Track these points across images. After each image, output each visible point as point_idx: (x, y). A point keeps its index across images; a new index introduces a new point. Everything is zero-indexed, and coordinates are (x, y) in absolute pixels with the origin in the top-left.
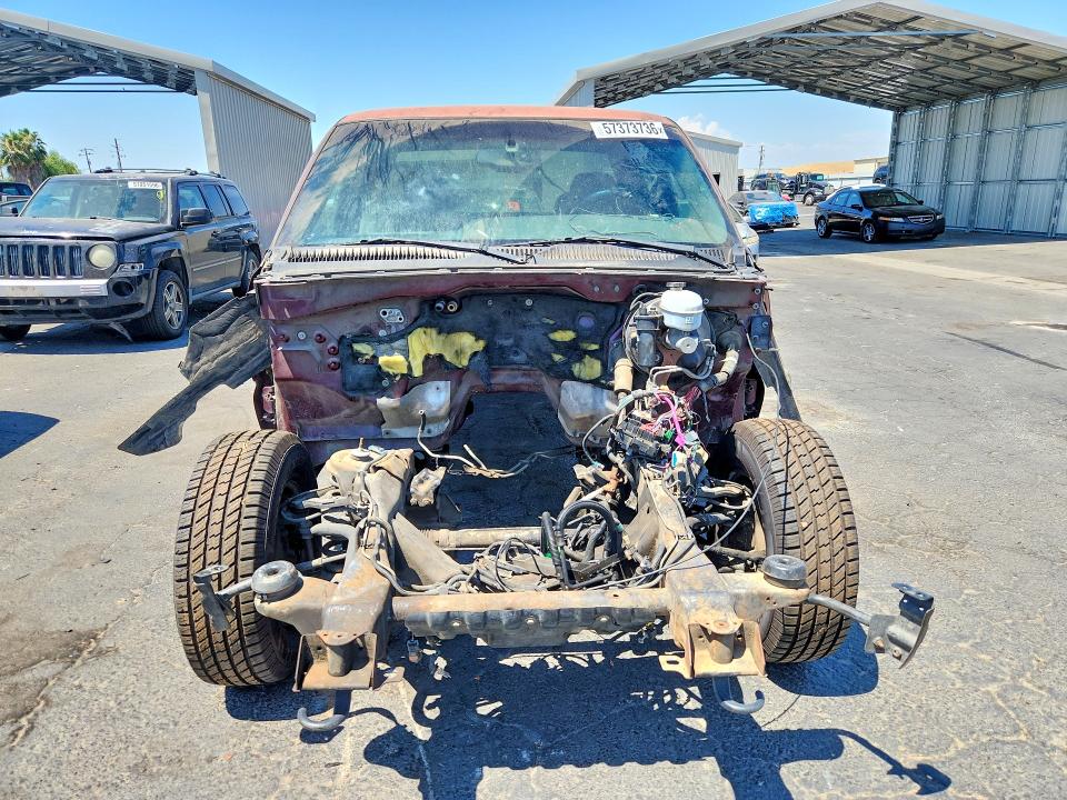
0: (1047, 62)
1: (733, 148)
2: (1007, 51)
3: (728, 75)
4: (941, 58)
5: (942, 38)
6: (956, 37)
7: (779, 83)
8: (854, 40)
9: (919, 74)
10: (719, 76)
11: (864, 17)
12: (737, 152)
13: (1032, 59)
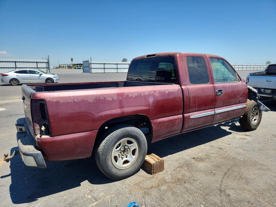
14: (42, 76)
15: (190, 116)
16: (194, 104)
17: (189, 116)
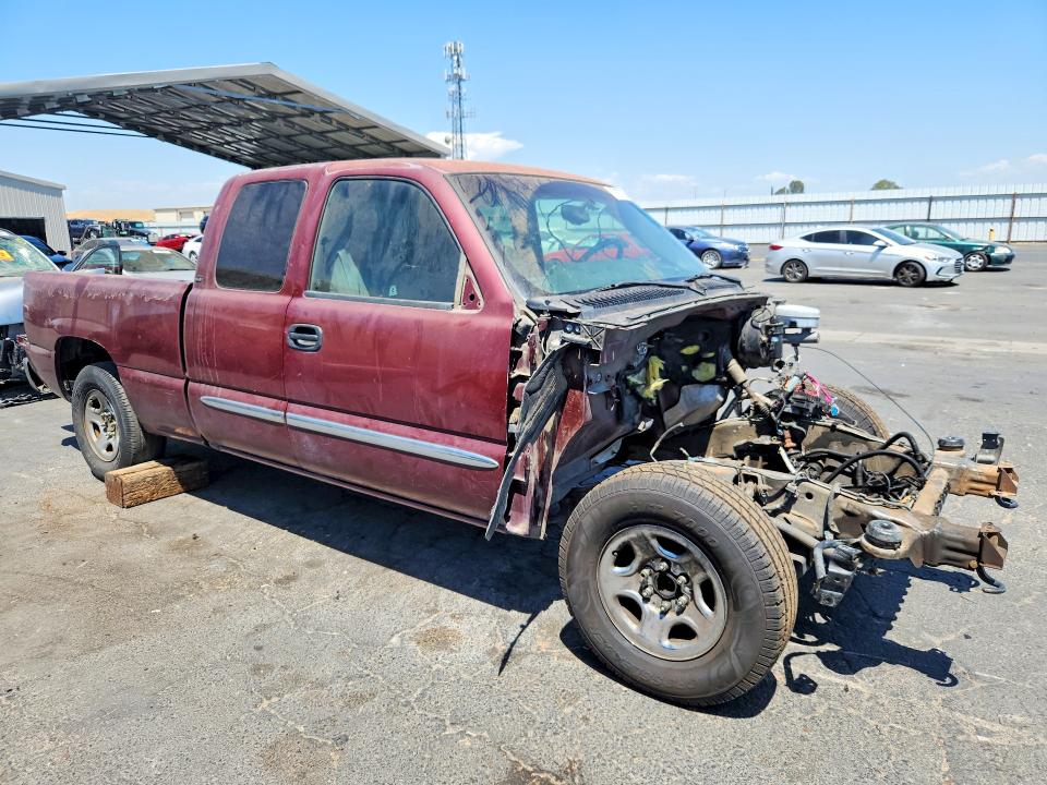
0: (385, 143)
1: (56, 191)
2: (358, 130)
3: (77, 114)
4: (306, 129)
5: (311, 112)
6: (322, 113)
7: (138, 130)
8: (231, 100)
9: (283, 139)
10: (65, 113)
11: (249, 83)
12: (60, 195)
13: (376, 139)
14: (884, 251)
15: (200, 396)
16: (208, 355)
17: (200, 394)
